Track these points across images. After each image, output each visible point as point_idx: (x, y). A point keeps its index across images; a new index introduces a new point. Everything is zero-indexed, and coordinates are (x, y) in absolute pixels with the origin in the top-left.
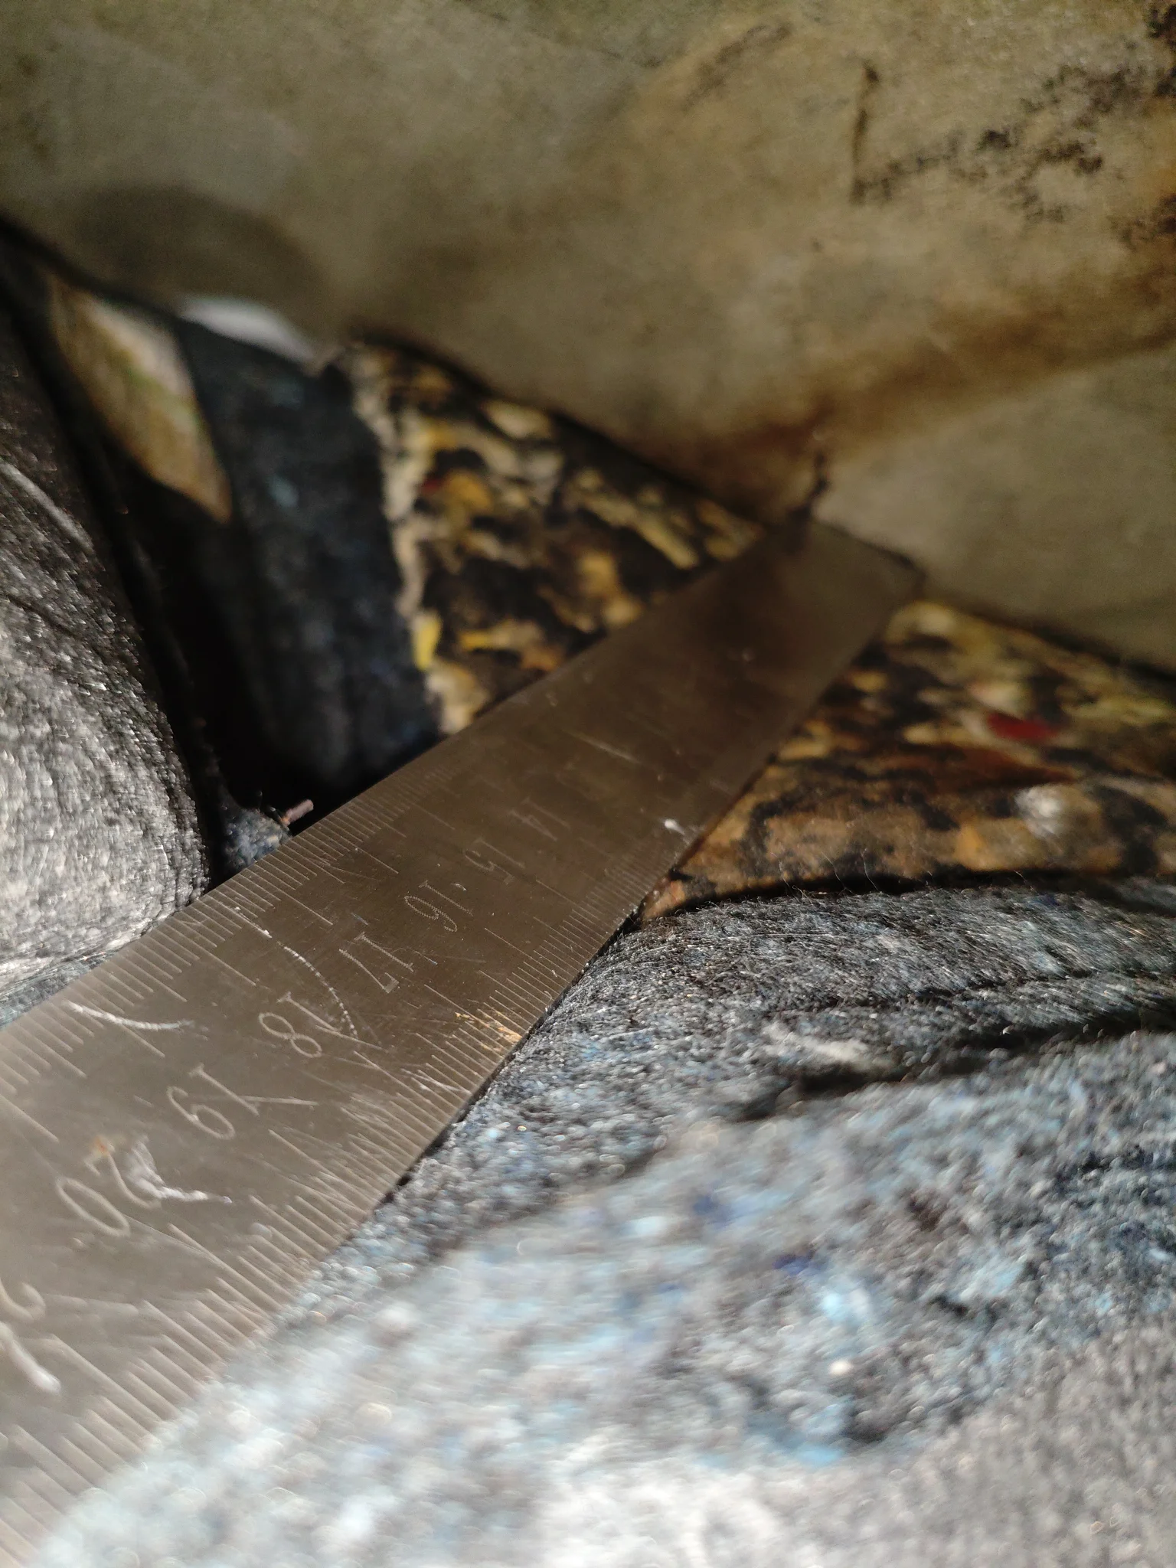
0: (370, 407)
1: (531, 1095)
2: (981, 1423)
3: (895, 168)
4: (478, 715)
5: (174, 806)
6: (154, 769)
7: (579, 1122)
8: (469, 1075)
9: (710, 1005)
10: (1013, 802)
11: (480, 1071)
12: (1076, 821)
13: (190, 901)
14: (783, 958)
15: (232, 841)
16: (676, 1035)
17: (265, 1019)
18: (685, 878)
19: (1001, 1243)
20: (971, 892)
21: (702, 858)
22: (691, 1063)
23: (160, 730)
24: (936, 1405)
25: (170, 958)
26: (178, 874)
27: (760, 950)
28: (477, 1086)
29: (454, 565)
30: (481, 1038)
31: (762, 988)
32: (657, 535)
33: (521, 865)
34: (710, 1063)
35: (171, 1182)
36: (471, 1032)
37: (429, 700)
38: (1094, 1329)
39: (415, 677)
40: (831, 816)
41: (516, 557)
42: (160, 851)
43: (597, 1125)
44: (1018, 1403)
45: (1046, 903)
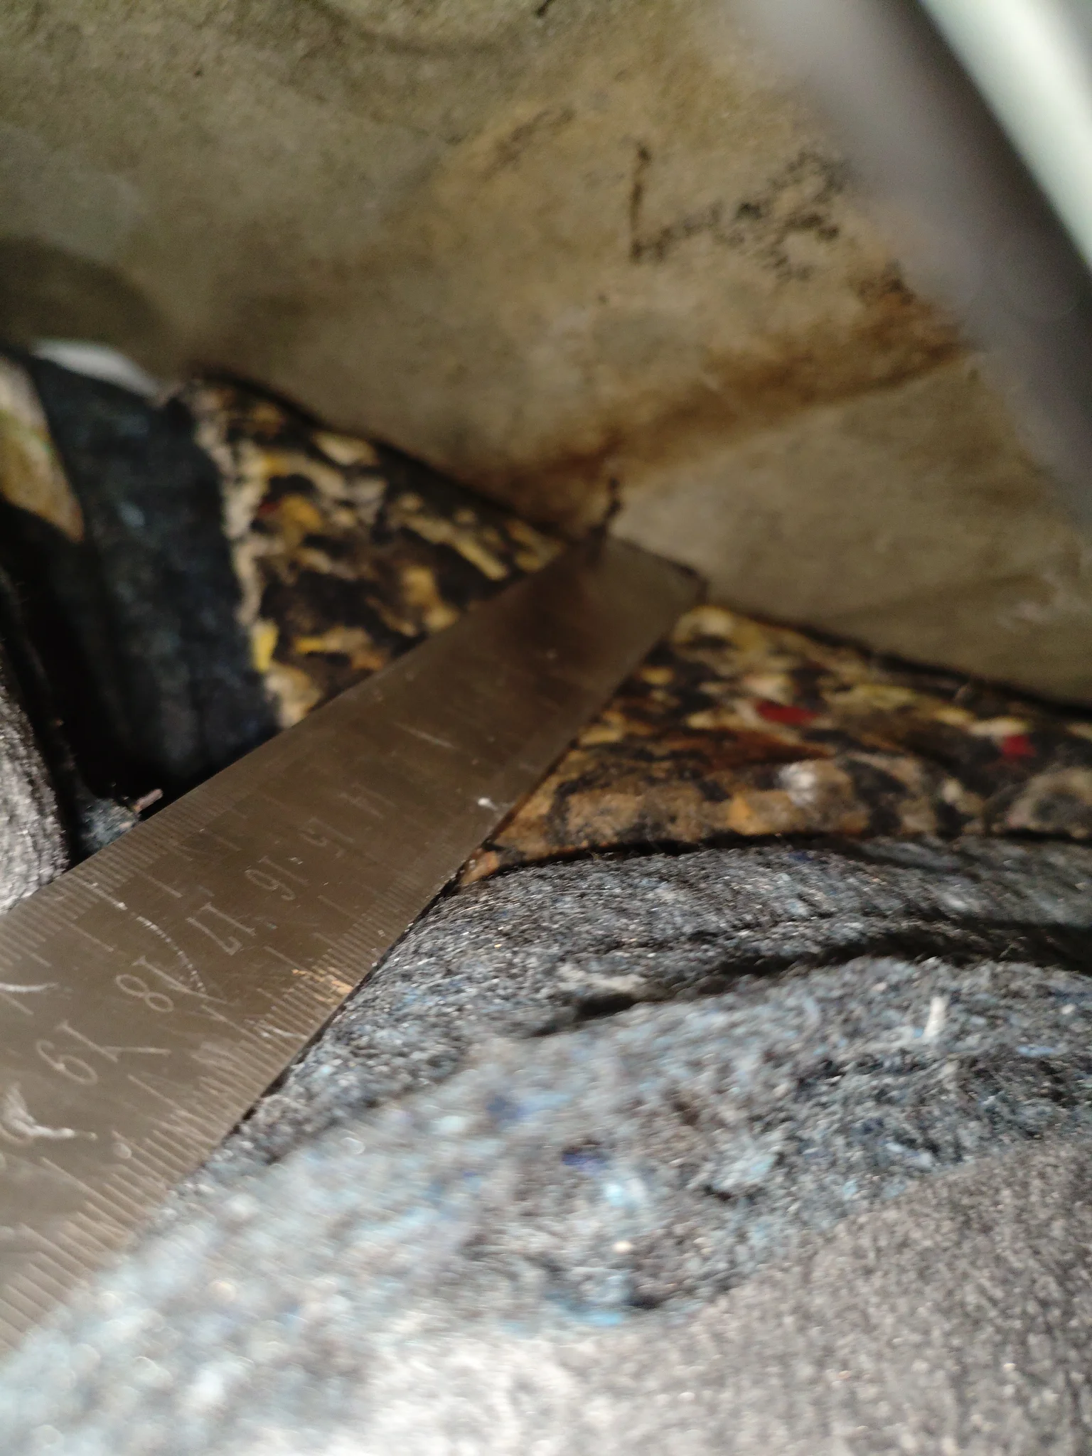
0: (209, 438)
1: (361, 1036)
2: (746, 1293)
3: (667, 234)
4: (312, 710)
5: (35, 795)
6: (17, 763)
7: (402, 1055)
8: (305, 1022)
9: (515, 953)
10: (777, 776)
11: (316, 1019)
12: (830, 791)
13: (51, 880)
14: (579, 910)
15: (88, 827)
16: (486, 979)
17: (122, 981)
18: (498, 849)
19: (755, 1138)
20: (738, 851)
21: (512, 831)
22: (497, 1001)
23: (22, 729)
24: (706, 1276)
25: (36, 929)
26: (40, 856)
27: (558, 905)
28: (312, 1032)
29: (289, 579)
30: (317, 991)
31: (559, 937)
32: (471, 551)
33: (351, 840)
34: (513, 1000)
35: (41, 1121)
36: (307, 986)
37: (269, 698)
38: (841, 1211)
39: (254, 679)
40: (622, 791)
41: (344, 571)
42: (22, 836)
43: (417, 1056)
44: (779, 1275)
45: (799, 858)
